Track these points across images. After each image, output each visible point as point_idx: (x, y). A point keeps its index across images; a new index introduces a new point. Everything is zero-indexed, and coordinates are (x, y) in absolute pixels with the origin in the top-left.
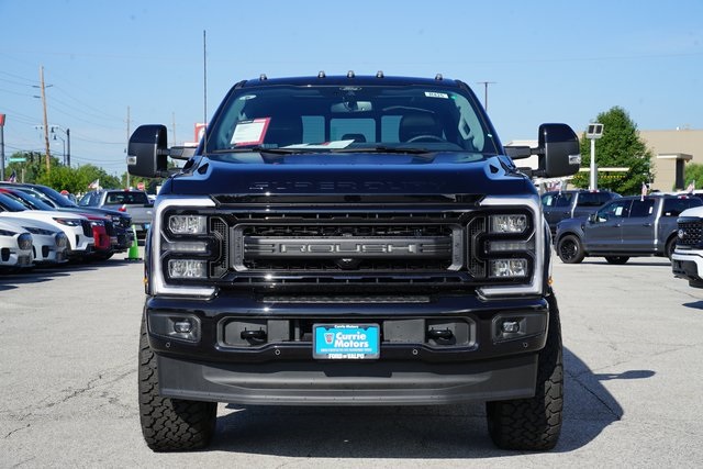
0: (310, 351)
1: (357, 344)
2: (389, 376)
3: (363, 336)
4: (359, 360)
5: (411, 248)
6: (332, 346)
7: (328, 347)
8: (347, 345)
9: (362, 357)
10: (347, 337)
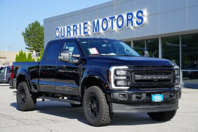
0: (151, 100)
1: (159, 98)
3: (160, 97)
4: (160, 102)
5: (167, 77)
6: (155, 99)
10: (158, 97)
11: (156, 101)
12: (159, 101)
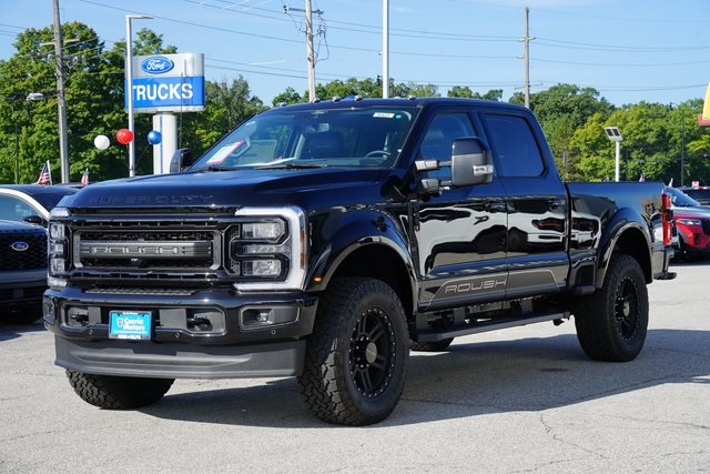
0: (107, 332)
1: (136, 328)
2: (174, 355)
3: (141, 322)
5: (175, 250)
6: (121, 329)
7: (119, 329)
8: (131, 328)
9: (139, 338)
10: (132, 321)
11: (124, 337)
12: (133, 337)
